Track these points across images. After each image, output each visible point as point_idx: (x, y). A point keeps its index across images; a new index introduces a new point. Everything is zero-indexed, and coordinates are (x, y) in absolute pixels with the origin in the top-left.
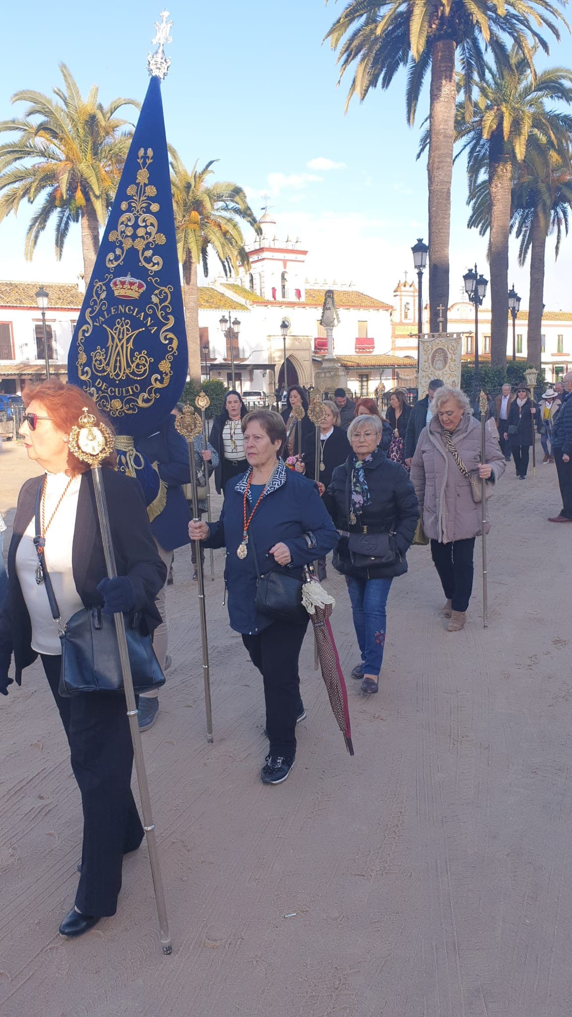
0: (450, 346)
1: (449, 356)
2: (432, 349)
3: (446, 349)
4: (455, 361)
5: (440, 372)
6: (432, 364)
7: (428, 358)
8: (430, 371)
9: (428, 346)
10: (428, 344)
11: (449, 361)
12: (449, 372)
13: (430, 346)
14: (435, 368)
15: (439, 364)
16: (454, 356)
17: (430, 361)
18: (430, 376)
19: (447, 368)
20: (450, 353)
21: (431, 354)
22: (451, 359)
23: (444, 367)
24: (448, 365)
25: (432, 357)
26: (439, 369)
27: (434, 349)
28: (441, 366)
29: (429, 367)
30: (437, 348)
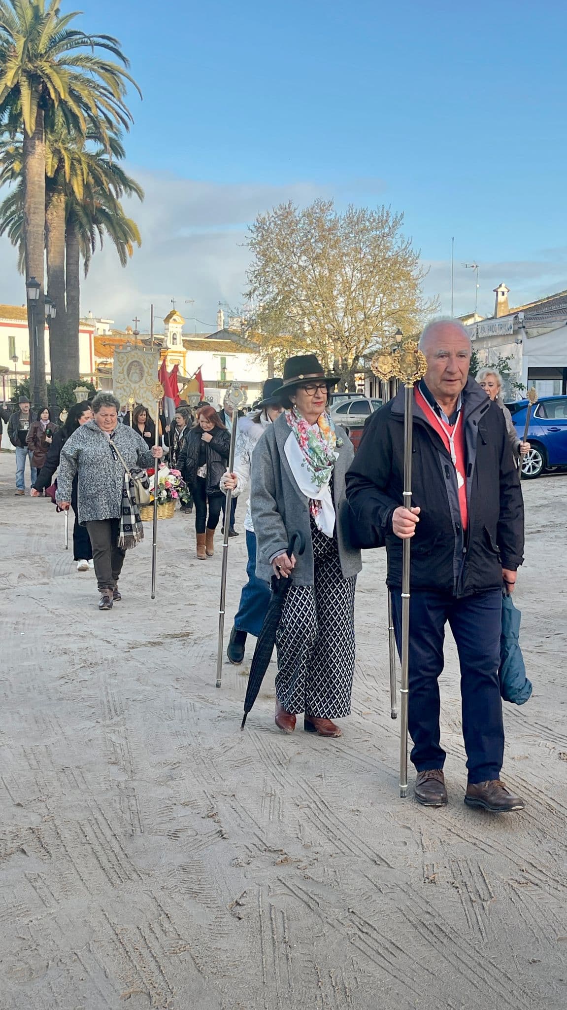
0: (147, 360)
1: (146, 370)
2: (127, 361)
3: (142, 362)
4: (151, 375)
5: (137, 386)
6: (128, 376)
7: (123, 369)
8: (125, 382)
9: (123, 358)
10: (123, 355)
11: (146, 375)
12: (145, 385)
13: (125, 358)
14: (131, 381)
15: (135, 377)
16: (150, 370)
17: (125, 373)
18: (125, 387)
19: (143, 381)
20: (147, 367)
21: (127, 366)
22: (148, 372)
23: (141, 380)
24: (144, 378)
25: (128, 370)
26: (136, 382)
27: (129, 362)
28: (137, 379)
29: (124, 378)
30: (132, 360)
